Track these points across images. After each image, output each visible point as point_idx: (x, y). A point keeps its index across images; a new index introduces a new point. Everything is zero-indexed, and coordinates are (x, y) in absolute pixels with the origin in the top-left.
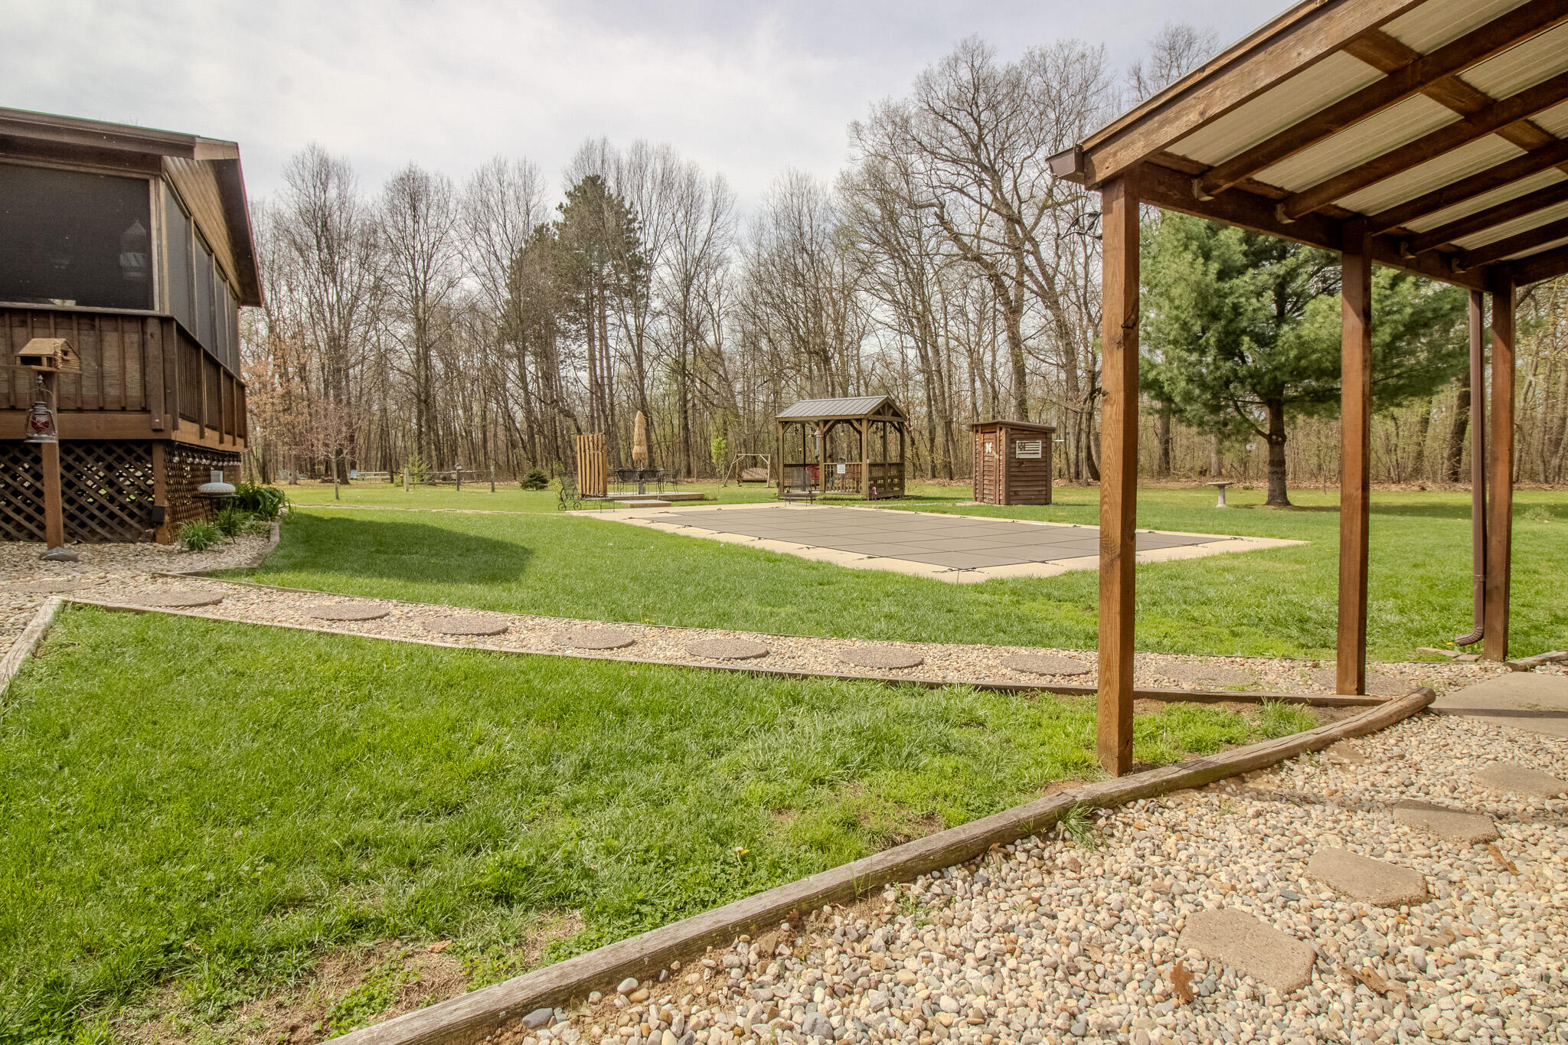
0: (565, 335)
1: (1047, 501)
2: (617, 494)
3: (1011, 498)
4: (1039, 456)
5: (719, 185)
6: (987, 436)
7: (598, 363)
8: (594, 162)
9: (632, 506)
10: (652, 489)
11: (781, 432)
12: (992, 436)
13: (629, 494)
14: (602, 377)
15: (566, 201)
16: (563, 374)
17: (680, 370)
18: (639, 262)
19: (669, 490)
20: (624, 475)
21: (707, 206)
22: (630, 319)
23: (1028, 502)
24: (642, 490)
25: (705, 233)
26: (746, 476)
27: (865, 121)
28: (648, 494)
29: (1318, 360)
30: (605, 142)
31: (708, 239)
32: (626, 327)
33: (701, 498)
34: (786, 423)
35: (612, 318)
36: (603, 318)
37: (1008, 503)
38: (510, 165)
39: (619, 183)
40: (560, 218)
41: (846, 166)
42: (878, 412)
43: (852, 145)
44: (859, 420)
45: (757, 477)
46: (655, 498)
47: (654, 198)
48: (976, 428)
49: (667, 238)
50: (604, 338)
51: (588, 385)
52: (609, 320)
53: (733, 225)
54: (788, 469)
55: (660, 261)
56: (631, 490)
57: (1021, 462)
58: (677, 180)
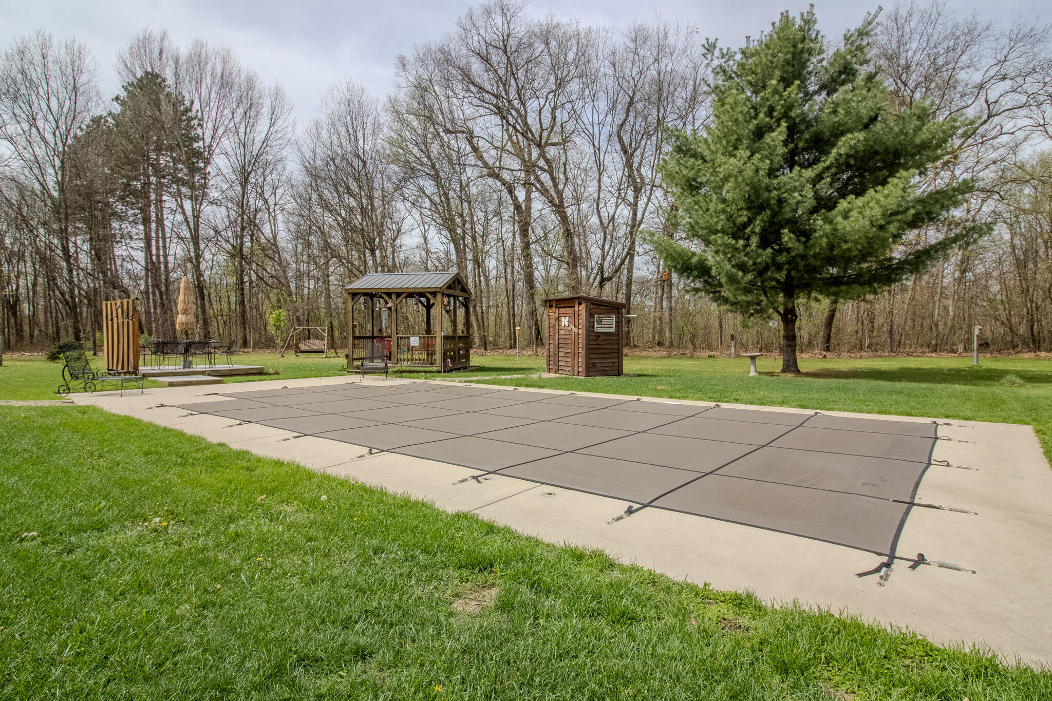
0: (121, 219)
1: (618, 372)
2: (156, 369)
3: (592, 370)
4: (613, 330)
5: (278, 95)
6: (563, 310)
7: (154, 243)
8: (151, 52)
9: (171, 385)
10: (200, 364)
11: (350, 303)
12: (569, 310)
13: (171, 368)
14: (158, 256)
15: (123, 94)
16: (117, 253)
17: (238, 253)
18: (198, 154)
19: (222, 363)
20: (163, 348)
21: (266, 111)
22: (188, 205)
23: (604, 373)
24: (187, 364)
25: (263, 135)
26: (303, 347)
27: (410, 57)
28: (195, 368)
29: (849, 250)
30: (164, 36)
31: (266, 140)
32: (184, 213)
33: (260, 373)
34: (354, 295)
35: (169, 202)
36: (160, 201)
37: (587, 376)
38: (55, 41)
39: (177, 75)
40: (117, 109)
41: (392, 92)
42: (450, 287)
43: (397, 75)
44: (434, 294)
45: (315, 348)
46: (203, 373)
47: (213, 95)
48: (549, 303)
49: (225, 131)
50: (160, 222)
51: (143, 263)
52: (167, 205)
53: (289, 129)
54: (356, 342)
55: (217, 151)
56: (173, 364)
57: (598, 335)
58: (237, 81)
